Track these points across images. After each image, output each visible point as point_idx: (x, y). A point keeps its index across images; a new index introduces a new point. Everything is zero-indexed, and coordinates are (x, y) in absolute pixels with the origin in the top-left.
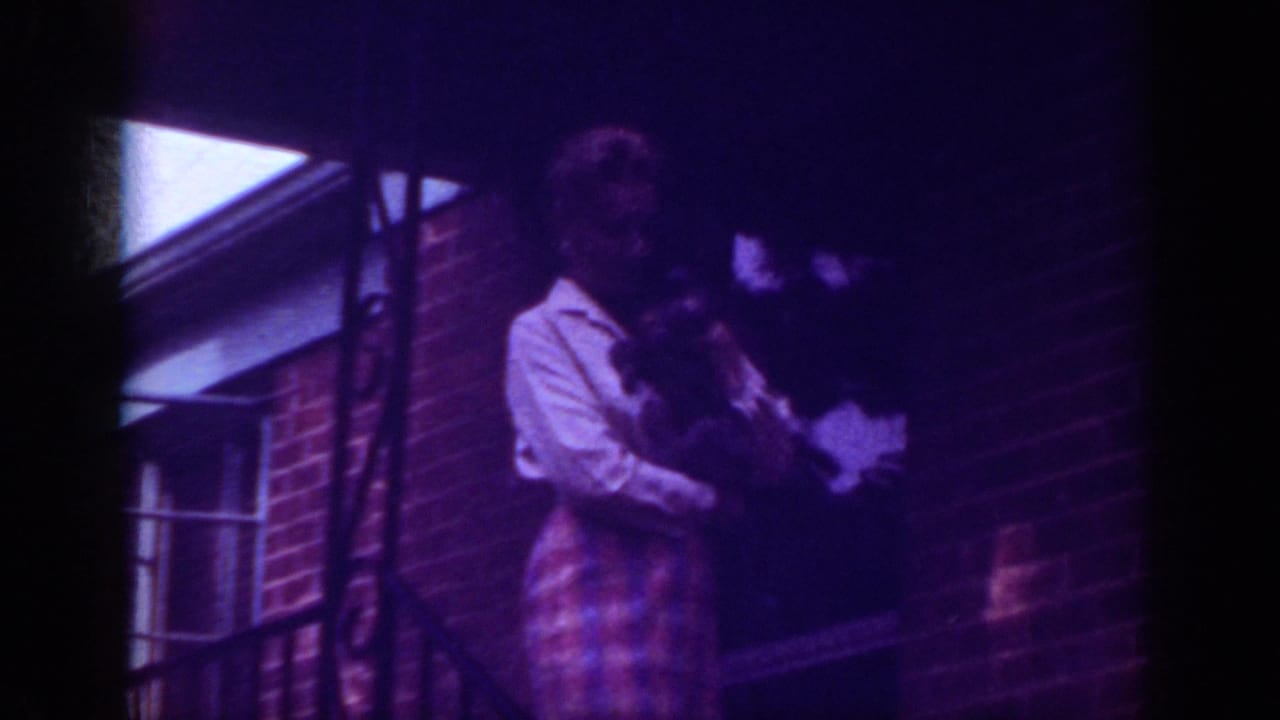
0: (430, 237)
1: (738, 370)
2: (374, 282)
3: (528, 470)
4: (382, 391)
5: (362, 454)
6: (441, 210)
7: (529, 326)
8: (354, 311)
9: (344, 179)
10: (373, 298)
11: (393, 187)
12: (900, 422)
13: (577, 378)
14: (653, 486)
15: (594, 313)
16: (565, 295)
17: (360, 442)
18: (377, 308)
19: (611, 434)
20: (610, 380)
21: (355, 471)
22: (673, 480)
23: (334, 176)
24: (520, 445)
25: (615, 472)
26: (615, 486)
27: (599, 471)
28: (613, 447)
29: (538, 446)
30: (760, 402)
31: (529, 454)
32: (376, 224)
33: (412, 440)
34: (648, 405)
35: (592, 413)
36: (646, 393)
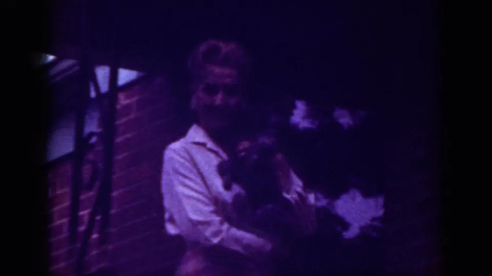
0: (123, 100)
1: (288, 177)
2: (92, 126)
3: (171, 230)
4: (98, 184)
5: (86, 219)
6: (129, 86)
7: (174, 151)
8: (82, 142)
9: (77, 68)
10: (92, 134)
11: (102, 73)
12: (381, 201)
13: (199, 180)
14: (237, 241)
15: (210, 145)
16: (196, 134)
17: (84, 213)
18: (94, 140)
19: (216, 212)
20: (217, 183)
21: (82, 228)
22: (248, 237)
23: (71, 67)
24: (167, 216)
25: (216, 234)
26: (216, 241)
27: (208, 232)
28: (217, 219)
29: (176, 217)
30: (299, 194)
31: (172, 220)
32: (93, 94)
33: (113, 211)
34: (237, 197)
35: (207, 201)
36: (236, 189)
